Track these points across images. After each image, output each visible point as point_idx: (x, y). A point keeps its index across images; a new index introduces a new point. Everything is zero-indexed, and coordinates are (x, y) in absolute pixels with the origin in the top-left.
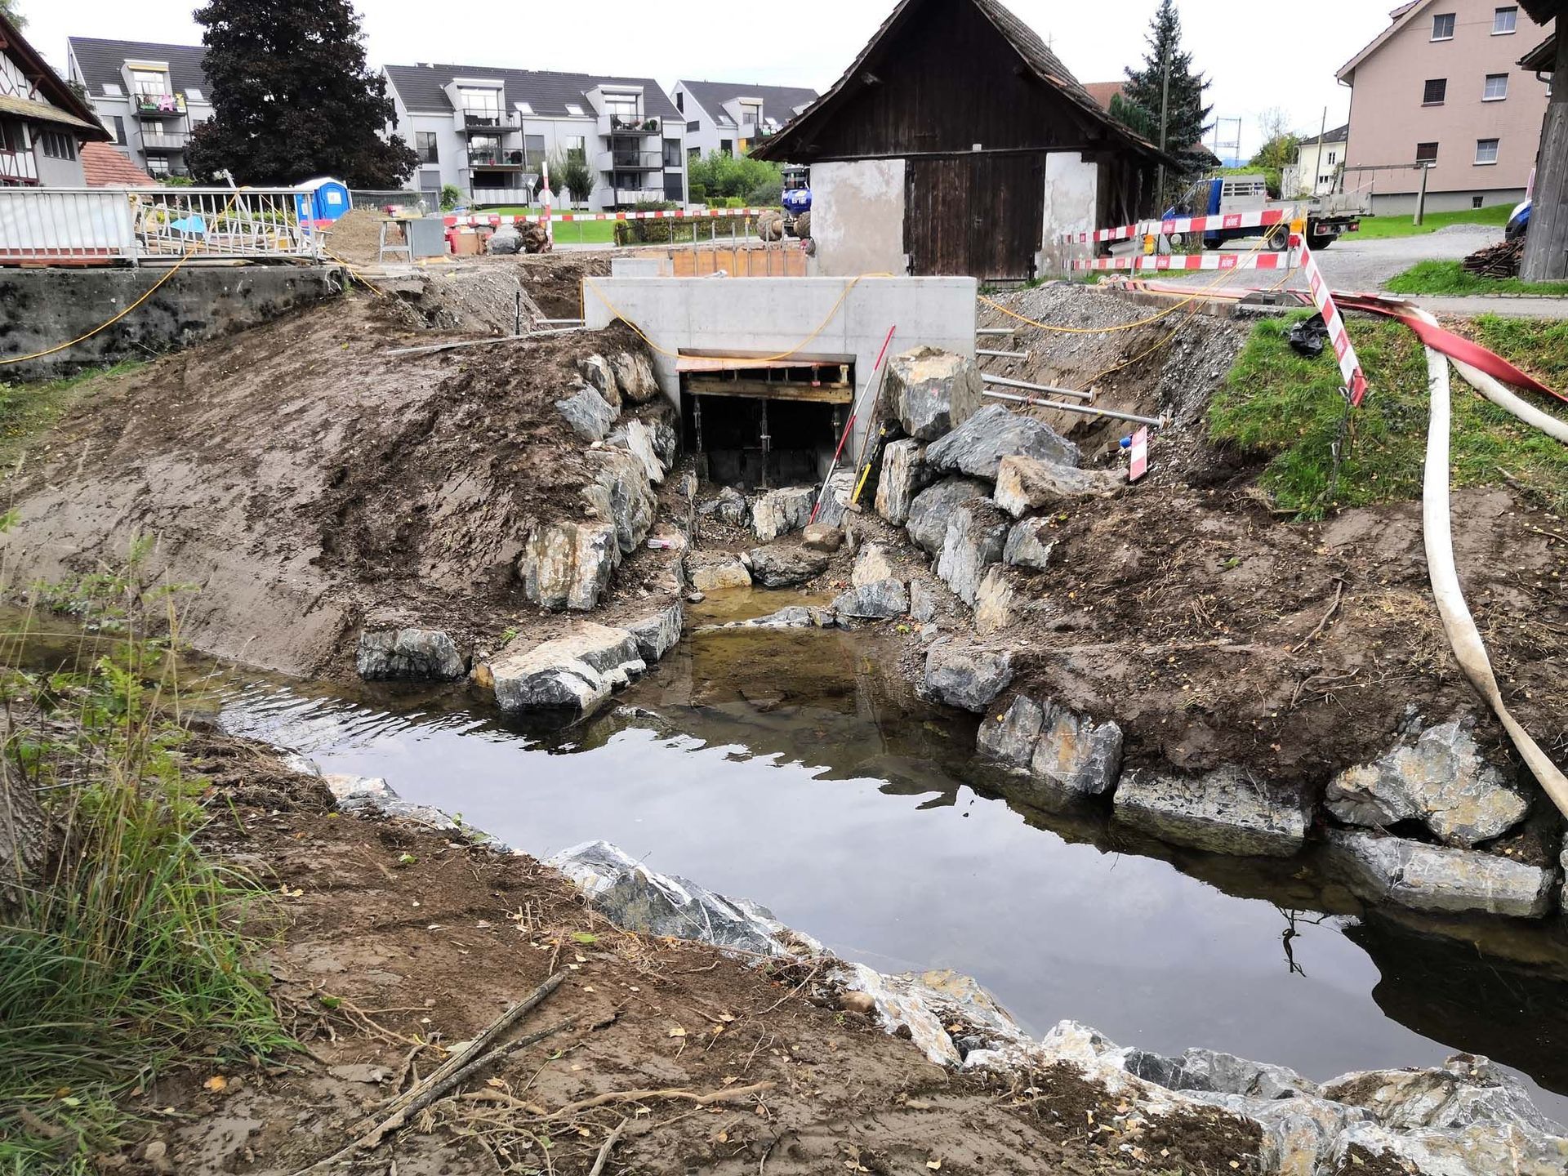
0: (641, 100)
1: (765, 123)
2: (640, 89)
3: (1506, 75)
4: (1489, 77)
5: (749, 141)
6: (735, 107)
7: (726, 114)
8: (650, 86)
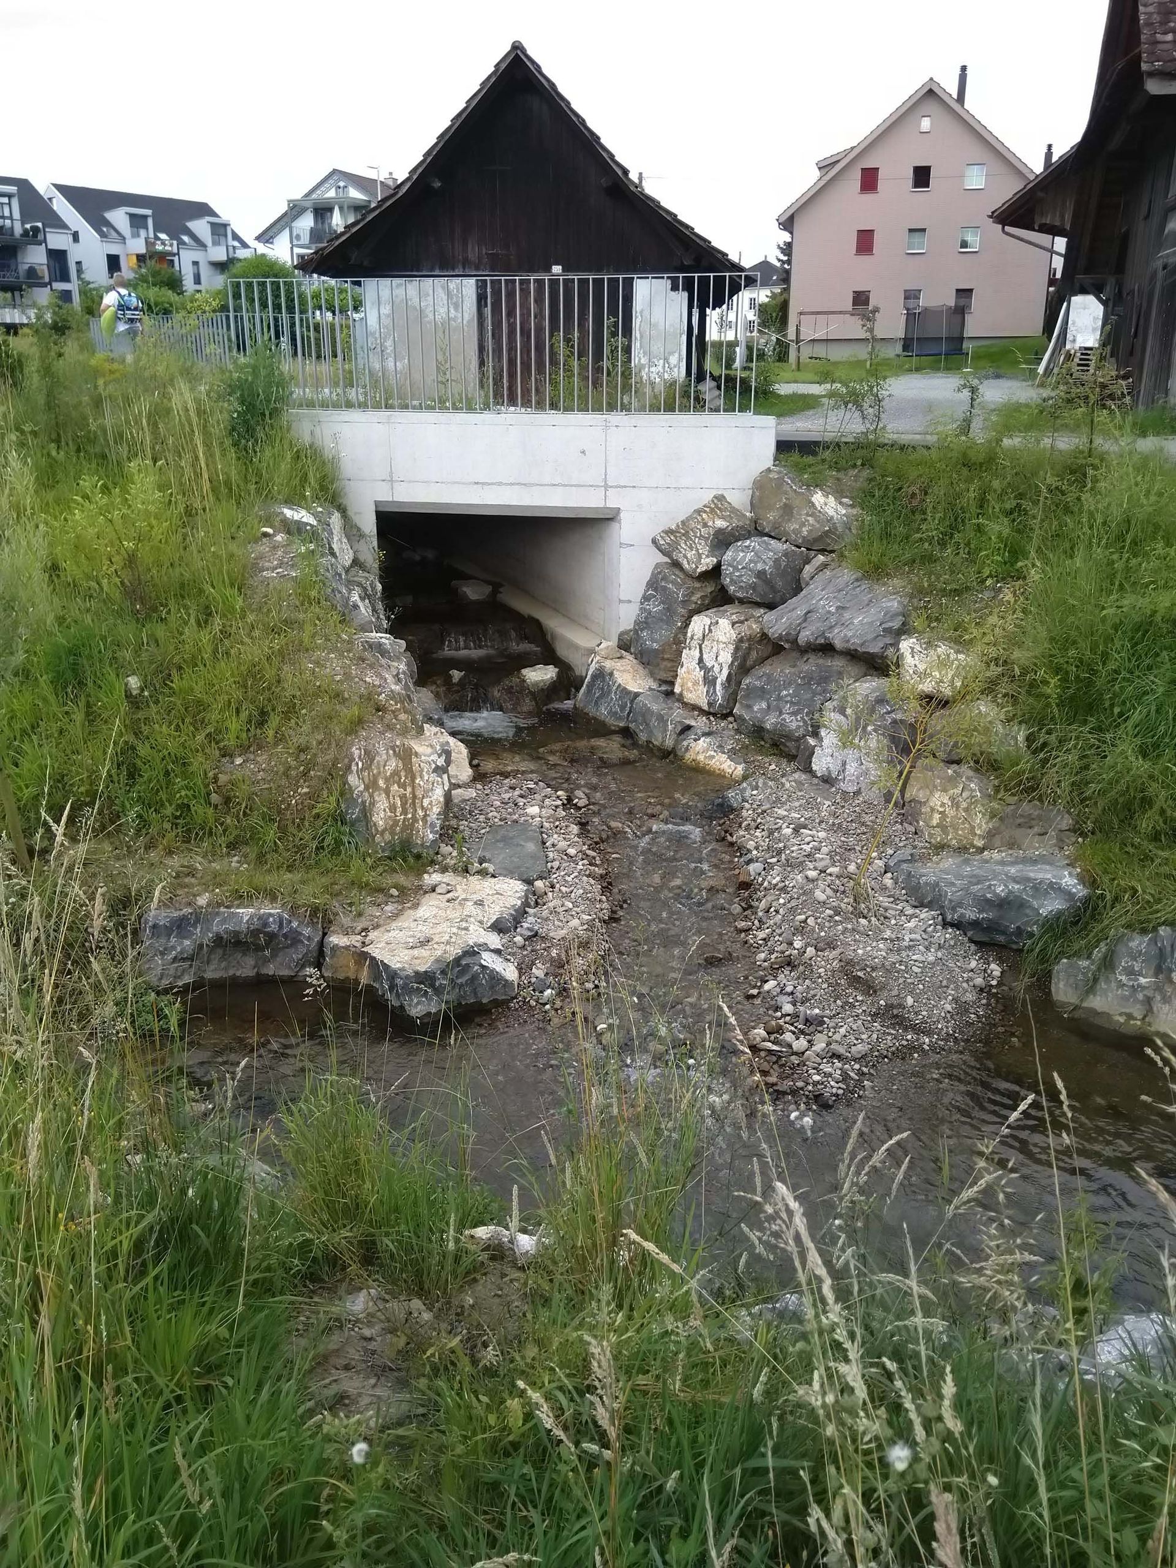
0: (15, 203)
1: (157, 238)
2: (12, 189)
3: (924, 230)
4: (911, 230)
5: (141, 258)
6: (119, 217)
7: (108, 224)
8: (24, 187)
